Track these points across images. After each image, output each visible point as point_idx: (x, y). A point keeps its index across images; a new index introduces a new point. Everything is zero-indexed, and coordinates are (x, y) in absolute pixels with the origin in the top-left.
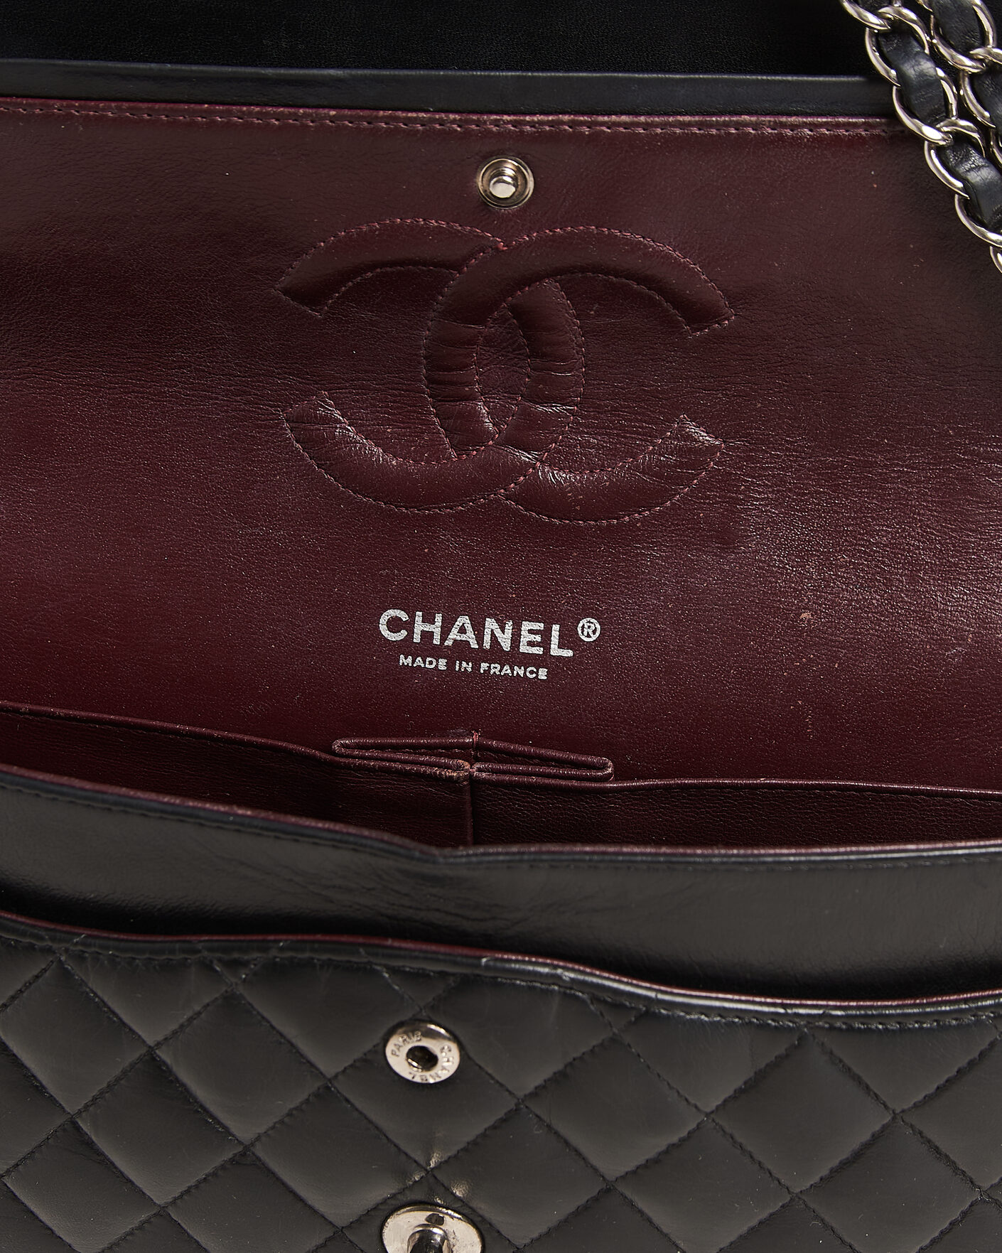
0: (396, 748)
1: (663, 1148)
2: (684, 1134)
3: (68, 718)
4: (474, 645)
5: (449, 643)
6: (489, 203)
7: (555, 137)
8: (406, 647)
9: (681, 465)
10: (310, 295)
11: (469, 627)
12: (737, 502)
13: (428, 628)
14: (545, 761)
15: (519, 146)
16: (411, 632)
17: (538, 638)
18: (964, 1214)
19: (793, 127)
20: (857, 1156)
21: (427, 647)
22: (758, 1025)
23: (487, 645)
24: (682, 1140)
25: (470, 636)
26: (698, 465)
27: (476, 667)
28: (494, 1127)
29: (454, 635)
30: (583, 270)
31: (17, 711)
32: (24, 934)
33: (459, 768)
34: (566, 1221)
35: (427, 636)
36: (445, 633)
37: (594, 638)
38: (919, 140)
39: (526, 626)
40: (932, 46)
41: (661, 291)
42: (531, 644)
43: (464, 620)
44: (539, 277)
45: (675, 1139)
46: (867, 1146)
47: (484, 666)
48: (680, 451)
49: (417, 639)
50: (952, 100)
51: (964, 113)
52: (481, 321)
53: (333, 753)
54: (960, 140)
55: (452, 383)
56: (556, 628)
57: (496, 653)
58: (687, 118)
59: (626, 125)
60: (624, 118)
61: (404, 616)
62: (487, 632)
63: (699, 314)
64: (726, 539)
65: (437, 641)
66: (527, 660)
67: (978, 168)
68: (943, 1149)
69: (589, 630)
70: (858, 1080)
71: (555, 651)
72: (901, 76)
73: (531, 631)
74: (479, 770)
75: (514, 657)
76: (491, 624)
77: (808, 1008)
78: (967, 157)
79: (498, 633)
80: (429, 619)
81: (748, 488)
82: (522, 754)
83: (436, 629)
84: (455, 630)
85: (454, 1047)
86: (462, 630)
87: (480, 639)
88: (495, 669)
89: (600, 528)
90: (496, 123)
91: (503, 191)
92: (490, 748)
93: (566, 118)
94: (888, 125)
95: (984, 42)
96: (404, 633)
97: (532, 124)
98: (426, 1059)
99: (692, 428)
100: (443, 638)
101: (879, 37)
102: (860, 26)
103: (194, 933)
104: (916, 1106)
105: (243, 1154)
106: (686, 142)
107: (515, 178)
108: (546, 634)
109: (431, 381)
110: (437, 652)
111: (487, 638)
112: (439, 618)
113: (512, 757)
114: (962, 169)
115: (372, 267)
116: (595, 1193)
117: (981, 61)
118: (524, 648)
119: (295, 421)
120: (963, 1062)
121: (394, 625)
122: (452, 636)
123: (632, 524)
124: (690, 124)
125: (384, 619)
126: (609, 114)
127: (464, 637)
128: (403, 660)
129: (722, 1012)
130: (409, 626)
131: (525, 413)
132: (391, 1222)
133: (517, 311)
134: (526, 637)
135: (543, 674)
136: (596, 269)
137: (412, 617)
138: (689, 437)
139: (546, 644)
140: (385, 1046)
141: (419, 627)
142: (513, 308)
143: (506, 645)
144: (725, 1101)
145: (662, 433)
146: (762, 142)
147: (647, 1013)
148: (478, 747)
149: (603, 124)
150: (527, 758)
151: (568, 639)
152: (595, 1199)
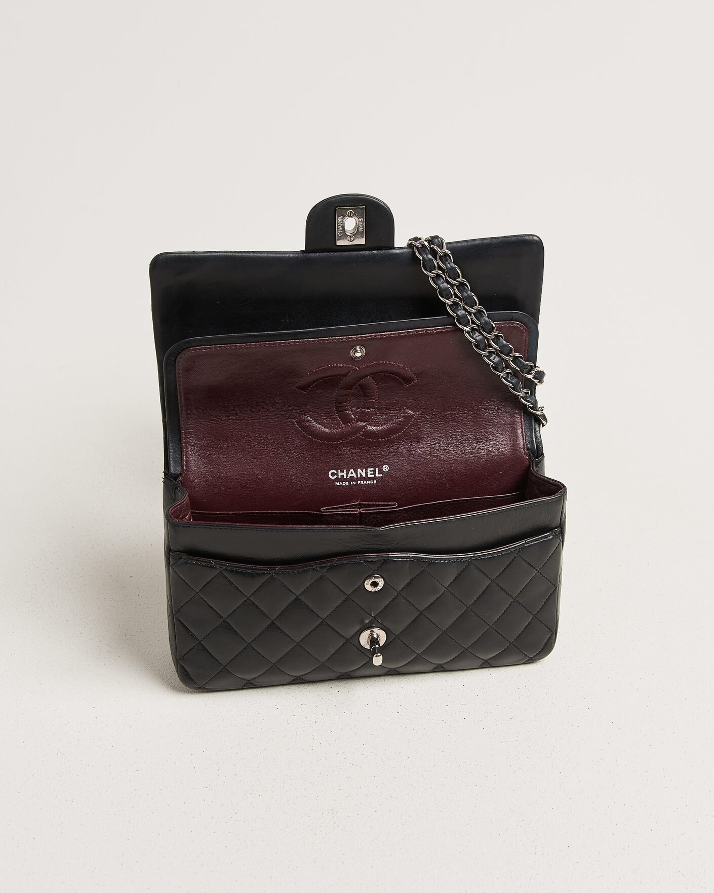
0: (337, 508)
1: (435, 599)
2: (440, 594)
3: (244, 514)
4: (355, 477)
5: (348, 477)
6: (353, 359)
7: (371, 339)
8: (337, 480)
9: (405, 421)
10: (304, 388)
11: (353, 472)
12: (420, 428)
13: (342, 474)
14: (378, 505)
15: (362, 343)
16: (338, 476)
17: (372, 472)
18: (509, 605)
19: (431, 330)
20: (483, 593)
21: (343, 479)
22: (458, 561)
23: (359, 476)
24: (440, 596)
25: (354, 474)
26: (410, 420)
27: (357, 483)
28: (392, 601)
29: (350, 475)
30: (378, 373)
31: (229, 514)
32: (262, 570)
33: (356, 511)
34: (410, 625)
35: (342, 476)
36: (347, 475)
37: (387, 470)
38: (462, 331)
39: (369, 470)
40: (463, 306)
41: (398, 376)
42: (370, 474)
43: (352, 470)
44: (367, 376)
45: (438, 596)
46: (485, 590)
47: (359, 482)
48: (404, 417)
49: (340, 477)
50: (469, 318)
51: (473, 323)
52: (351, 389)
53: (321, 512)
54: (473, 330)
55: (343, 407)
56: (377, 469)
57: (362, 478)
58: (404, 331)
59: (389, 334)
60: (388, 333)
61: (335, 472)
62: (359, 473)
63: (408, 380)
64: (419, 439)
65: (345, 477)
66: (370, 479)
67: (478, 336)
68: (504, 588)
69: (386, 468)
70: (483, 572)
71: (377, 475)
72: (457, 315)
73: (370, 471)
74: (362, 510)
75: (367, 479)
76: (359, 470)
77: (469, 555)
78: (475, 334)
79: (361, 472)
80: (342, 471)
81: (423, 425)
82: (372, 504)
83: (344, 474)
84: (350, 473)
85: (382, 580)
86: (352, 473)
87: (357, 475)
88: (362, 482)
89: (385, 440)
90: (356, 338)
91: (358, 355)
92: (363, 504)
93: (374, 334)
94: (454, 327)
95: (476, 305)
96: (336, 476)
97: (365, 337)
98: (375, 584)
99: (407, 411)
100: (347, 476)
101: (450, 306)
102: (445, 304)
103: (310, 562)
104: (497, 577)
105: (322, 622)
106: (404, 337)
107: (360, 351)
108: (374, 471)
109: (336, 407)
110: (346, 480)
111: (359, 474)
112: (345, 471)
113: (369, 506)
114: (474, 337)
115: (322, 378)
116: (417, 615)
117: (476, 309)
118: (369, 476)
119: (299, 422)
120: (508, 563)
121: (333, 474)
122: (349, 475)
123: (394, 438)
124: (405, 332)
125: (330, 473)
126: (384, 332)
127: (352, 475)
128: (337, 484)
129: (449, 559)
130: (337, 474)
131: (362, 412)
132: (362, 634)
133: (360, 385)
134: (369, 473)
135: (375, 482)
136: (382, 372)
137: (338, 472)
138: (407, 413)
139: (375, 473)
140: (364, 583)
141: (340, 474)
142: (359, 385)
143: (364, 476)
144: (450, 583)
145: (399, 413)
146: (423, 335)
147: (431, 563)
148: (359, 504)
149: (383, 335)
150: (373, 506)
151: (381, 472)
152: (417, 617)
